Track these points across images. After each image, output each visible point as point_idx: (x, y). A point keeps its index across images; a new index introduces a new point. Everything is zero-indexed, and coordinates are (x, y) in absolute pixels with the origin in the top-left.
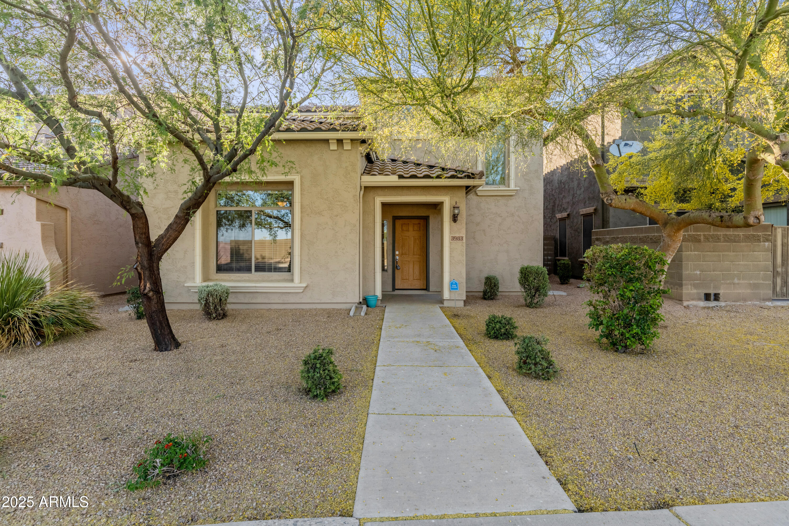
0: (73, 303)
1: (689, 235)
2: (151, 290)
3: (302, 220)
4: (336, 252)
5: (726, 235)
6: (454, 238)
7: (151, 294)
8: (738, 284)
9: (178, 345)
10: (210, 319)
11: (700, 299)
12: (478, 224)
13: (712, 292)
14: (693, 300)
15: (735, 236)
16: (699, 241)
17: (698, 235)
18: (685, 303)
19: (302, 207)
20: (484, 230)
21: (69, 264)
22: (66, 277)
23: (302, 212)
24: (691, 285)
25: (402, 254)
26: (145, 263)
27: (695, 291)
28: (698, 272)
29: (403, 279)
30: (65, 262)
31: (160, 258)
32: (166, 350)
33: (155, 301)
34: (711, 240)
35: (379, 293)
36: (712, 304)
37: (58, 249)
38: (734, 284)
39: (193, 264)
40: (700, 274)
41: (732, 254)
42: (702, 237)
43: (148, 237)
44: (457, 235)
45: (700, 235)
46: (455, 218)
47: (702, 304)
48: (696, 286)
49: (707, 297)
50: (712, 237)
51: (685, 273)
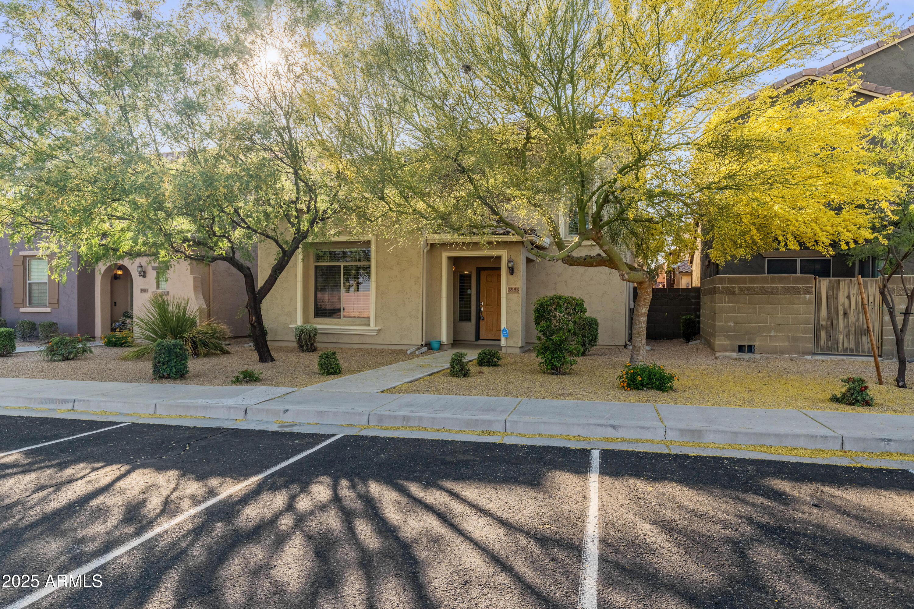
0: (214, 331)
1: (722, 287)
2: (255, 322)
3: (377, 274)
4: (403, 301)
5: (763, 287)
6: (510, 290)
7: (255, 324)
8: (775, 336)
9: (273, 360)
10: (303, 351)
11: (733, 351)
12: (560, 275)
13: (746, 343)
14: (726, 351)
15: (773, 288)
16: (734, 293)
17: (732, 287)
18: (717, 354)
19: (377, 263)
20: (566, 281)
21: (212, 306)
22: (209, 316)
23: (377, 267)
24: (724, 336)
25: (487, 305)
26: (252, 304)
27: (729, 343)
28: (732, 324)
29: (487, 330)
30: (208, 305)
31: (261, 302)
32: (266, 362)
33: (258, 329)
34: (746, 292)
35: (444, 339)
36: (747, 356)
37: (204, 297)
38: (770, 336)
39: (296, 309)
40: (734, 326)
41: (769, 306)
42: (737, 289)
43: (254, 289)
44: (514, 287)
45: (735, 287)
46: (512, 271)
47: (735, 355)
48: (729, 338)
49: (741, 349)
50: (748, 289)
51: (718, 324)
